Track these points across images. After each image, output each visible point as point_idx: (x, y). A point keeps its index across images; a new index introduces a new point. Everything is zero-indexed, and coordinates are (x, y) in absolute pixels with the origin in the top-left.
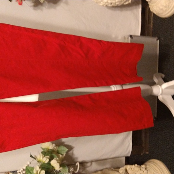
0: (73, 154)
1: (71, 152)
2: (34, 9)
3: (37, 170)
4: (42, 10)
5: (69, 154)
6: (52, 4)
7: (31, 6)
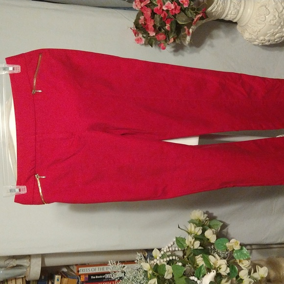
0: (227, 233)
1: (225, 230)
2: (174, 55)
3: (190, 240)
4: (183, 55)
5: (223, 233)
6: (194, 48)
7: (171, 52)
